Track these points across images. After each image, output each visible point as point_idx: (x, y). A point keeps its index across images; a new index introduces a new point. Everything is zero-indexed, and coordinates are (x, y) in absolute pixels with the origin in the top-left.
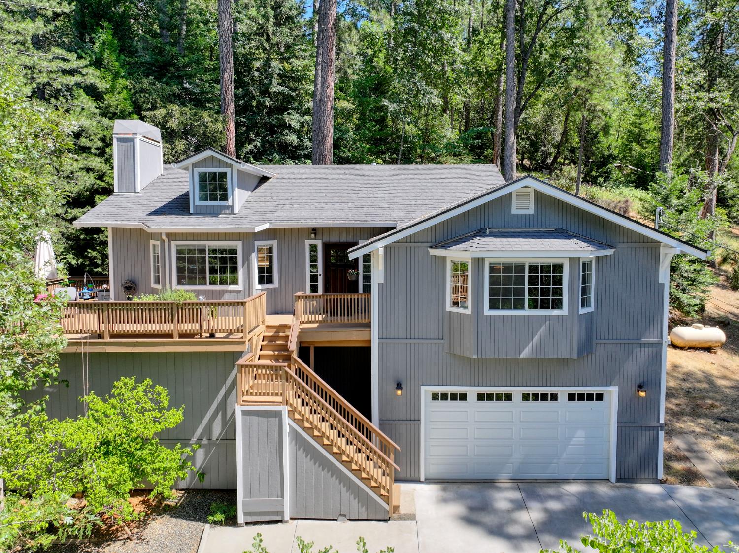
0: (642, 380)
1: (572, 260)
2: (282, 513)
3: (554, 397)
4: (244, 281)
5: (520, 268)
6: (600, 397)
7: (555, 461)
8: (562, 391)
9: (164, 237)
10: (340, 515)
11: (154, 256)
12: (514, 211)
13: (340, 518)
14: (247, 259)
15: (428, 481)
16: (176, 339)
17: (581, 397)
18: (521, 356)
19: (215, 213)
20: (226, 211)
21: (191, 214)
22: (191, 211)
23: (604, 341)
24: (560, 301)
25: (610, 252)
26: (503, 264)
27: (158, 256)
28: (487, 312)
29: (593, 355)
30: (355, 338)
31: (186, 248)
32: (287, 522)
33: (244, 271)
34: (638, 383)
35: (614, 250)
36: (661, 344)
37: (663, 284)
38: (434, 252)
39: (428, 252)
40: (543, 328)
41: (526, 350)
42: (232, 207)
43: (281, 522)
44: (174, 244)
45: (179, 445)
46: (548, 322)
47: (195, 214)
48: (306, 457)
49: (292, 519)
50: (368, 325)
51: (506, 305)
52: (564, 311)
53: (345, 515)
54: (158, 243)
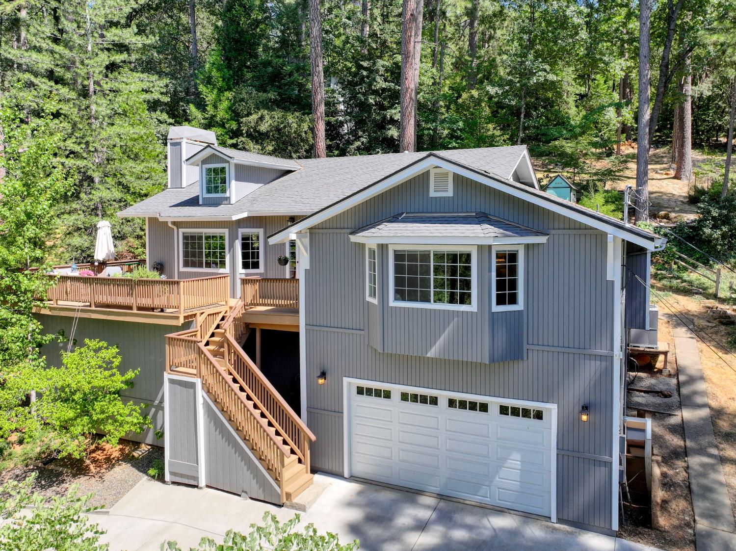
0: (587, 401)
1: (480, 248)
2: (196, 479)
3: (484, 408)
4: (230, 265)
5: (425, 256)
6: (539, 415)
7: (486, 483)
8: (494, 402)
9: (170, 225)
10: (243, 491)
12: (432, 194)
13: (243, 494)
14: (232, 246)
15: (353, 478)
16: (135, 311)
17: (515, 412)
18: (429, 355)
19: (215, 203)
20: (226, 202)
21: (200, 205)
22: (201, 203)
23: (537, 348)
24: (469, 295)
25: (542, 239)
26: (408, 251)
28: (392, 303)
29: (525, 363)
30: (287, 323)
31: (189, 235)
32: (201, 488)
33: (230, 256)
34: (582, 403)
35: (547, 237)
36: (612, 357)
37: (613, 282)
38: (354, 239)
39: (349, 239)
40: (451, 325)
41: (433, 350)
42: (228, 199)
43: (196, 487)
44: (181, 231)
45: (131, 402)
46: (456, 319)
47: (204, 205)
48: (216, 430)
49: (207, 486)
50: (296, 311)
51: (412, 297)
52: (473, 307)
53: (246, 492)
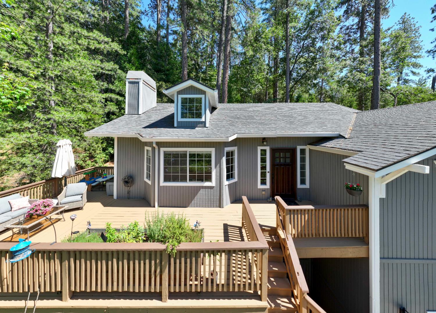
4: (216, 179)
9: (154, 145)
11: (147, 158)
14: (218, 162)
19: (192, 126)
20: (200, 125)
21: (175, 128)
22: (175, 125)
27: (150, 159)
31: (172, 153)
42: (205, 123)
44: (162, 150)
47: (178, 127)
54: (150, 149)
